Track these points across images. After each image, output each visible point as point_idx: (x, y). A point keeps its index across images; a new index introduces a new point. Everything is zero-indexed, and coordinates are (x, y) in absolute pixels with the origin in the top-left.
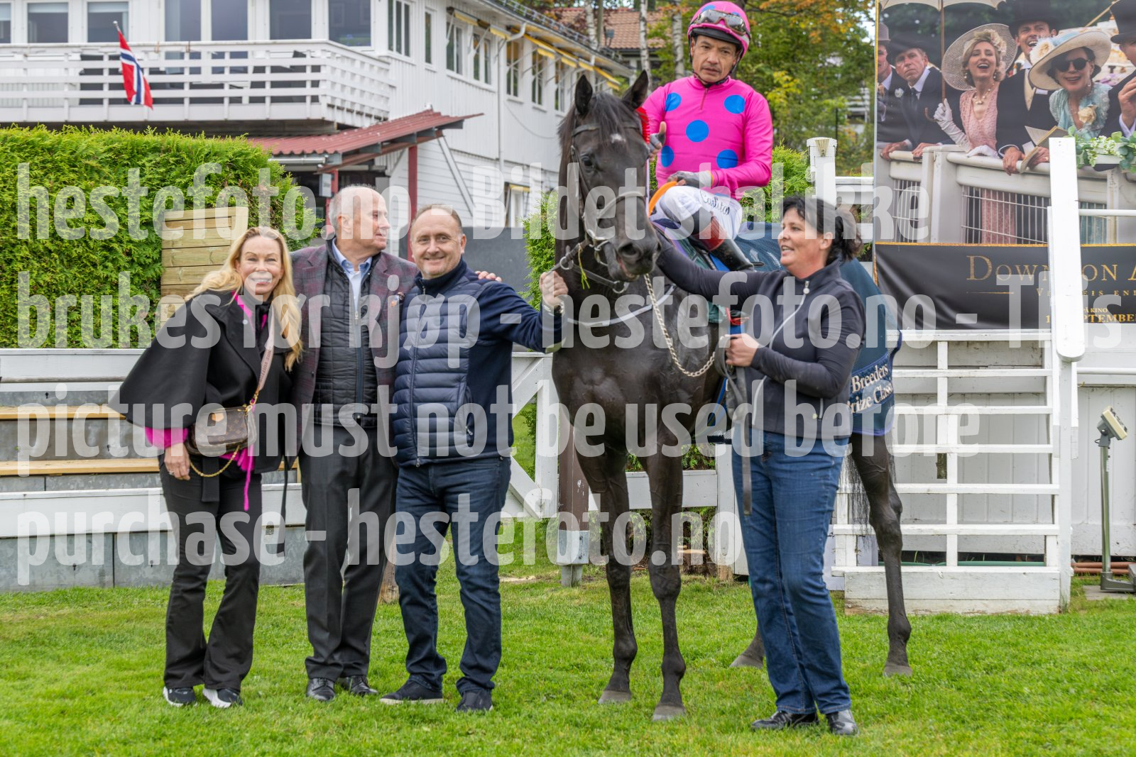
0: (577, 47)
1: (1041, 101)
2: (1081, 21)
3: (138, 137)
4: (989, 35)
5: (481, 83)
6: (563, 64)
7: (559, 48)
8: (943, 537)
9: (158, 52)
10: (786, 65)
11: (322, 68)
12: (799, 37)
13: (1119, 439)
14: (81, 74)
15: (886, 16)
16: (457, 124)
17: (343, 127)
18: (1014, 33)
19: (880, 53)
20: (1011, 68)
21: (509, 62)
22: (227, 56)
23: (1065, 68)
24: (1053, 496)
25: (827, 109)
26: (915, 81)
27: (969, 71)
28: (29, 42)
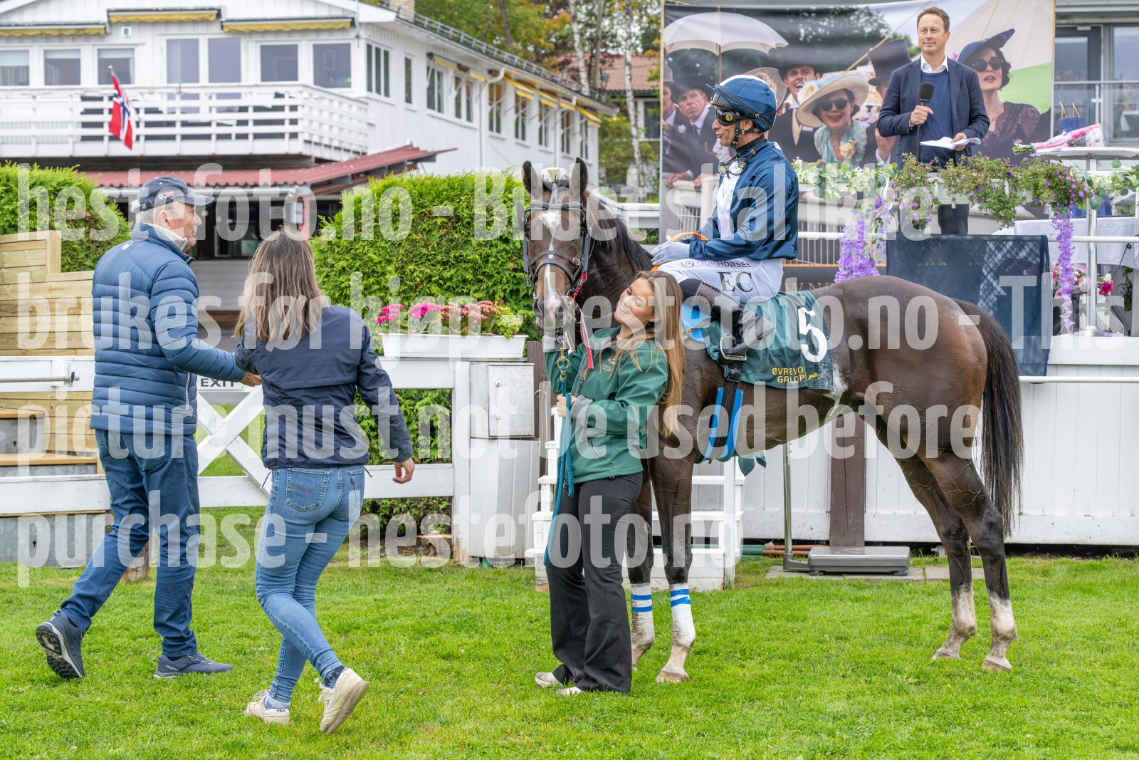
0: (558, 89)
1: (807, 138)
5: (463, 120)
6: (545, 104)
9: (160, 93)
11: (300, 108)
16: (430, 157)
17: (320, 161)
18: (784, 76)
19: (665, 93)
20: (781, 108)
21: (491, 101)
22: (229, 97)
23: (828, 108)
26: (696, 118)
28: (45, 84)
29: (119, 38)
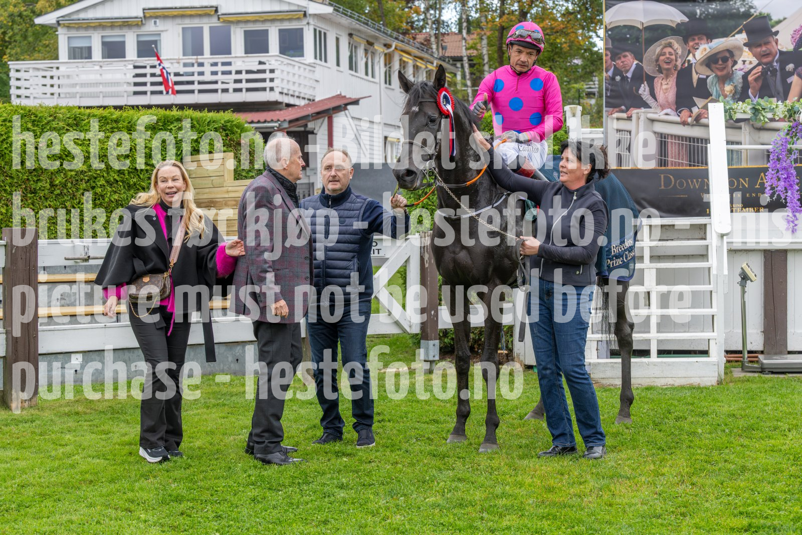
0: (426, 56)
1: (702, 82)
2: (725, 34)
3: (168, 112)
4: (671, 43)
5: (370, 78)
6: (417, 66)
7: (415, 57)
8: (648, 341)
9: (178, 63)
10: (549, 64)
11: (276, 71)
12: (556, 48)
13: (752, 281)
14: (134, 77)
15: (610, 33)
16: (356, 102)
17: (288, 105)
18: (686, 41)
19: (606, 55)
20: (684, 63)
21: (386, 65)
22: (220, 64)
23: (716, 62)
24: (713, 316)
25: (573, 90)
26: (627, 71)
27: (659, 65)
28: (103, 58)
29: (150, 27)
